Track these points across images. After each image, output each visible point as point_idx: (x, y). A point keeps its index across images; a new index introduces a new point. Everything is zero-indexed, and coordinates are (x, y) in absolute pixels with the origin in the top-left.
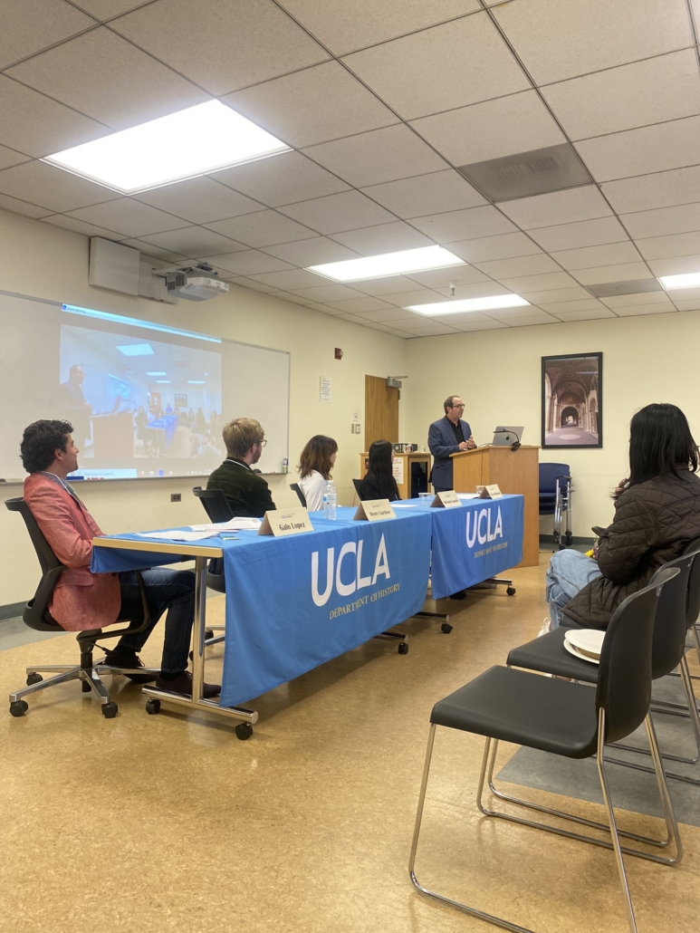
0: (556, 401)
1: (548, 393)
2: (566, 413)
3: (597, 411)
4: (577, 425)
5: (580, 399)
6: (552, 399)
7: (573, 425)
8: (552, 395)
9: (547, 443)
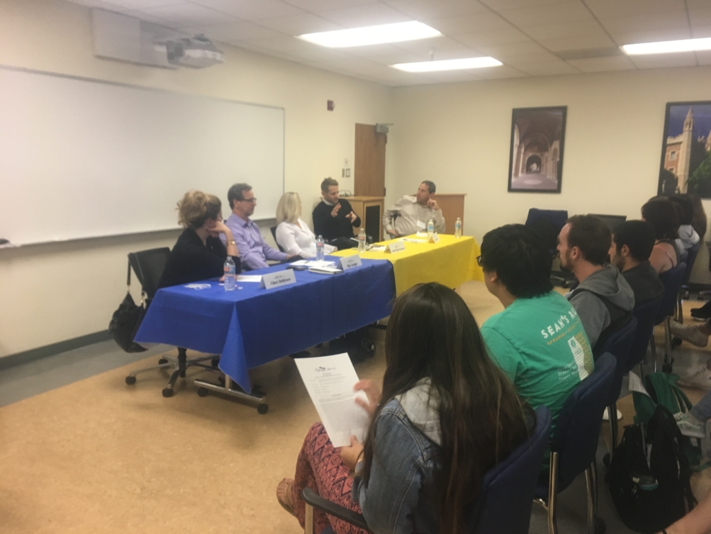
0: (523, 150)
1: (516, 142)
2: (531, 161)
3: (558, 159)
4: (540, 172)
5: (544, 148)
6: (519, 148)
7: (536, 172)
8: (520, 143)
9: (513, 187)
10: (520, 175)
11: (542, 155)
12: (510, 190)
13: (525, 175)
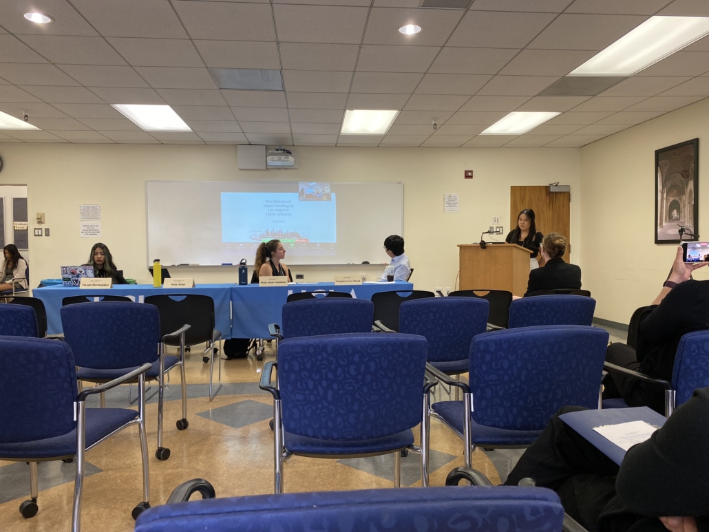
0: (665, 195)
1: (660, 186)
3: (694, 203)
4: (678, 219)
5: (682, 191)
6: (662, 193)
9: (659, 239)
10: (664, 224)
11: (680, 199)
12: (657, 242)
13: (668, 224)
